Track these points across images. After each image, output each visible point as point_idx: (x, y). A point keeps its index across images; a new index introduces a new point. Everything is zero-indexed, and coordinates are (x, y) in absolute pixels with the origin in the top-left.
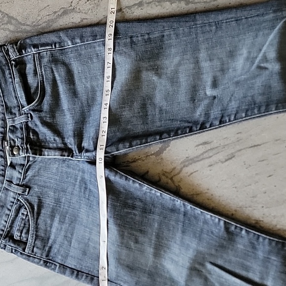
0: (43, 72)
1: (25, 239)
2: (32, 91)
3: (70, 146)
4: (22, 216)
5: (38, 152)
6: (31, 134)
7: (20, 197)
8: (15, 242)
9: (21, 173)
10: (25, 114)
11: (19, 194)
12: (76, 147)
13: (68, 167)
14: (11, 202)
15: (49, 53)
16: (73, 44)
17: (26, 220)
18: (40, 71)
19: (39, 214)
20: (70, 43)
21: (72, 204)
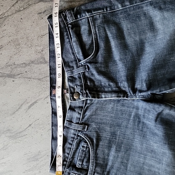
0: (97, 31)
1: (86, 167)
2: (87, 47)
3: (124, 89)
4: (83, 148)
5: (96, 96)
6: (88, 82)
7: (80, 133)
8: (78, 169)
9: (81, 114)
10: (82, 66)
11: (79, 131)
12: (130, 89)
13: (123, 105)
14: (72, 138)
15: (101, 16)
16: (123, 7)
17: (86, 151)
18: (94, 31)
19: (97, 145)
20: (120, 6)
21: (126, 136)
